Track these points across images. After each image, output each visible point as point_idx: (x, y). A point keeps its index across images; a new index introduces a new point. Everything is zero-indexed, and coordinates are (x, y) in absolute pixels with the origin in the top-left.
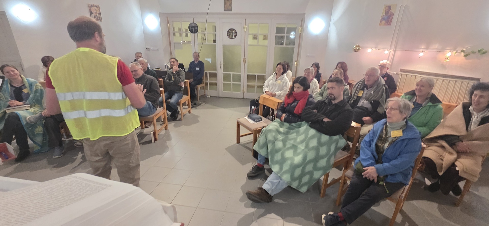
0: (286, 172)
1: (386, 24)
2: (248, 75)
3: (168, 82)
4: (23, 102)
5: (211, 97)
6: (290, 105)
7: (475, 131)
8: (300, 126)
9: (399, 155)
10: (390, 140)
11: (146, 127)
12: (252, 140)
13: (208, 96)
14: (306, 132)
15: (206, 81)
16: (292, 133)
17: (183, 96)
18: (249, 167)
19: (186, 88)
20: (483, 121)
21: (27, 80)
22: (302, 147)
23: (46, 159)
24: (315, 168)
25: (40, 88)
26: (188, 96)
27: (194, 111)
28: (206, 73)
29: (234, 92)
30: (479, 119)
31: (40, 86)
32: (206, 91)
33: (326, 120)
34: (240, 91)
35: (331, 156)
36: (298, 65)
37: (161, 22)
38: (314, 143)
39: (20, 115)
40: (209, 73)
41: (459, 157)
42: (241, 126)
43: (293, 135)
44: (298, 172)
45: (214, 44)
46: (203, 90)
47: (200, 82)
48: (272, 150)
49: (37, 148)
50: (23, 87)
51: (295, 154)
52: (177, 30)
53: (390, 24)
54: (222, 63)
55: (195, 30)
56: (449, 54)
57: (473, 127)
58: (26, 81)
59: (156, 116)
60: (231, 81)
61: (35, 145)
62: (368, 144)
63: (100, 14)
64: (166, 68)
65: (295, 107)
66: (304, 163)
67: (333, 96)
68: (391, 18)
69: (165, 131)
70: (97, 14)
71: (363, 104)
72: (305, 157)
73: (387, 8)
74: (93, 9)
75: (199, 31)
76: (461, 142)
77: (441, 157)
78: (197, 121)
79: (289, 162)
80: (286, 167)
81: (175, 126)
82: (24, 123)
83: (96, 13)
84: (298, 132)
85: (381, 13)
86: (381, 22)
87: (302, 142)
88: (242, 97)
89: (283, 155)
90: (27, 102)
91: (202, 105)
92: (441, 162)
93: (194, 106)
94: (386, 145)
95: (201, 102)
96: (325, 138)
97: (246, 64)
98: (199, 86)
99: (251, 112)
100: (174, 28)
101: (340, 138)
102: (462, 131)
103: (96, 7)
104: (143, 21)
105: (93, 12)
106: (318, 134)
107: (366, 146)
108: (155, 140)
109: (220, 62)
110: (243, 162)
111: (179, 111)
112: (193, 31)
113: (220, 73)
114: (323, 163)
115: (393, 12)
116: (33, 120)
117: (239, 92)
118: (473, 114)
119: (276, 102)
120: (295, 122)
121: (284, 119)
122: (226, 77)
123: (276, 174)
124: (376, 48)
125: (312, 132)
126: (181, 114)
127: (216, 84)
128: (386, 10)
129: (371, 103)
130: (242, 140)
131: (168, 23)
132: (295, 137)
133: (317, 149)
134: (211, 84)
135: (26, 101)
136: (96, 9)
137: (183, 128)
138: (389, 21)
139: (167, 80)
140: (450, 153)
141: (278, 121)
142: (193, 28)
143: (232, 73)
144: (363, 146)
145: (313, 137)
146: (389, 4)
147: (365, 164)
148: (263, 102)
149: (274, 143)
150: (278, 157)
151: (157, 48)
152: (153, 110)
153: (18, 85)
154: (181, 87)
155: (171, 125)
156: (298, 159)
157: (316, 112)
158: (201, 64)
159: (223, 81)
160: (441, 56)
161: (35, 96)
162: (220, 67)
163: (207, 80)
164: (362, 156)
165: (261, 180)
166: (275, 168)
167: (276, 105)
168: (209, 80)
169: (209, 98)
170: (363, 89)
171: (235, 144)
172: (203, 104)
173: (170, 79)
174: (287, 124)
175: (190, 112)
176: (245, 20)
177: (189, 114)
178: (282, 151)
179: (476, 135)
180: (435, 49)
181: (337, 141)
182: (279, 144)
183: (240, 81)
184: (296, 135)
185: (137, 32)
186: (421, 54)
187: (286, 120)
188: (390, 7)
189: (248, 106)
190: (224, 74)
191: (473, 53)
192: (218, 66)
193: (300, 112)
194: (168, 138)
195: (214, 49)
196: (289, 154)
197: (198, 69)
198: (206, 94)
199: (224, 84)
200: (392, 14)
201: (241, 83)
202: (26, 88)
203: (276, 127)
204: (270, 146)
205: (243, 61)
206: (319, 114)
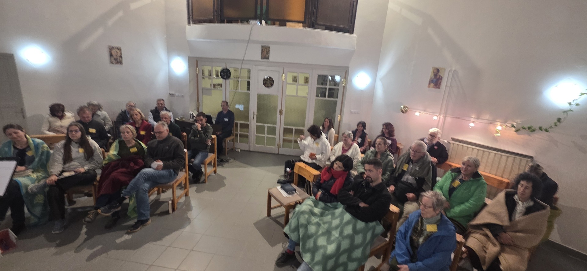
0: (317, 263)
1: (435, 87)
2: (284, 129)
3: (192, 139)
4: (25, 166)
5: (241, 150)
6: (326, 182)
7: (519, 222)
8: (336, 208)
9: (434, 253)
10: (425, 234)
11: (163, 192)
12: (284, 213)
13: (237, 150)
14: (341, 216)
15: (236, 132)
16: (327, 215)
17: (209, 154)
18: (279, 249)
19: (213, 145)
20: (528, 211)
21: (33, 141)
22: (336, 234)
23: (43, 235)
24: (350, 259)
25: (46, 149)
26: (215, 154)
27: (220, 170)
28: (237, 124)
29: (267, 146)
30: (524, 209)
31: (47, 147)
32: (236, 143)
33: (362, 205)
34: (274, 145)
35: (367, 245)
36: (341, 119)
37: (190, 66)
38: (348, 230)
39: (21, 182)
40: (241, 124)
41: (502, 251)
42: (272, 198)
43: (328, 218)
44: (331, 263)
45: (248, 92)
46: (233, 143)
47: (229, 134)
48: (303, 236)
49: (34, 220)
50: (27, 149)
51: (329, 242)
52: (206, 73)
53: (439, 88)
54: (256, 113)
55: (227, 75)
56: (499, 128)
57: (518, 216)
58: (31, 141)
59: (176, 183)
60: (264, 134)
61: (32, 217)
62: (403, 236)
63: (121, 57)
64: (191, 118)
65: (331, 186)
66: (338, 253)
67: (370, 179)
68: (440, 81)
69: (184, 197)
70: (118, 57)
71: (407, 179)
72: (339, 247)
73: (436, 71)
74: (114, 52)
75: (232, 77)
76: (504, 234)
77: (484, 249)
78: (223, 185)
79: (321, 251)
80: (318, 257)
81: (198, 191)
82: (23, 191)
83: (116, 56)
84: (333, 214)
85: (429, 75)
86: (429, 84)
87: (337, 227)
88: (277, 152)
89: (315, 242)
90: (31, 166)
91: (231, 162)
92: (483, 254)
93: (221, 163)
94: (421, 240)
95: (228, 158)
96: (361, 225)
97: (283, 116)
98: (228, 139)
99: (286, 175)
100: (203, 71)
101: (377, 224)
102: (505, 222)
103: (118, 49)
104: (169, 64)
105: (113, 54)
106: (354, 220)
107: (402, 239)
108: (173, 210)
109: (254, 112)
110: (273, 243)
111: (202, 172)
112: (225, 77)
113: (253, 124)
114: (358, 253)
115: (442, 76)
116: (35, 190)
117: (273, 147)
118: (518, 203)
119: (312, 174)
120: (330, 202)
121: (319, 198)
122: (260, 130)
123: (307, 264)
124: (424, 111)
125: (348, 217)
126: (205, 175)
127: (247, 137)
128: (434, 73)
129: (416, 179)
130: (273, 212)
131: (197, 66)
132: (330, 220)
133: (351, 237)
134: (241, 136)
135: (29, 165)
136: (117, 52)
137: (206, 195)
138: (438, 84)
139: (192, 137)
140: (494, 245)
141: (312, 199)
142: (225, 74)
143: (266, 125)
144: (399, 238)
145: (348, 223)
146: (437, 67)
147: (400, 260)
148: (299, 171)
149: (306, 227)
150: (310, 244)
151: (183, 94)
152: (173, 177)
153: (21, 147)
154: (207, 145)
155: (192, 190)
156: (331, 248)
157: (353, 195)
158: (230, 115)
159: (256, 133)
160: (491, 127)
161: (40, 159)
162: (254, 118)
163: (238, 131)
164: (397, 251)
165: (291, 267)
166: (307, 258)
167: (312, 178)
168: (240, 131)
169: (238, 152)
170: (408, 163)
171: (265, 217)
172: (232, 160)
173: (195, 136)
174: (321, 204)
175: (215, 172)
176: (284, 68)
177: (214, 174)
178: (315, 237)
179: (520, 226)
180: (485, 119)
181: (374, 228)
182: (312, 229)
183: (275, 134)
184: (332, 218)
185: (161, 77)
186: (472, 125)
187: (321, 199)
188: (438, 70)
189: (283, 165)
190: (257, 126)
191: (524, 128)
192: (251, 116)
193: (336, 193)
194: (188, 206)
195: (247, 97)
196: (322, 241)
197: (226, 120)
198: (236, 147)
199: (256, 136)
200: (440, 77)
201: (277, 137)
202: (30, 149)
203: (310, 208)
204: (302, 231)
205: (280, 112)
206: (355, 198)
